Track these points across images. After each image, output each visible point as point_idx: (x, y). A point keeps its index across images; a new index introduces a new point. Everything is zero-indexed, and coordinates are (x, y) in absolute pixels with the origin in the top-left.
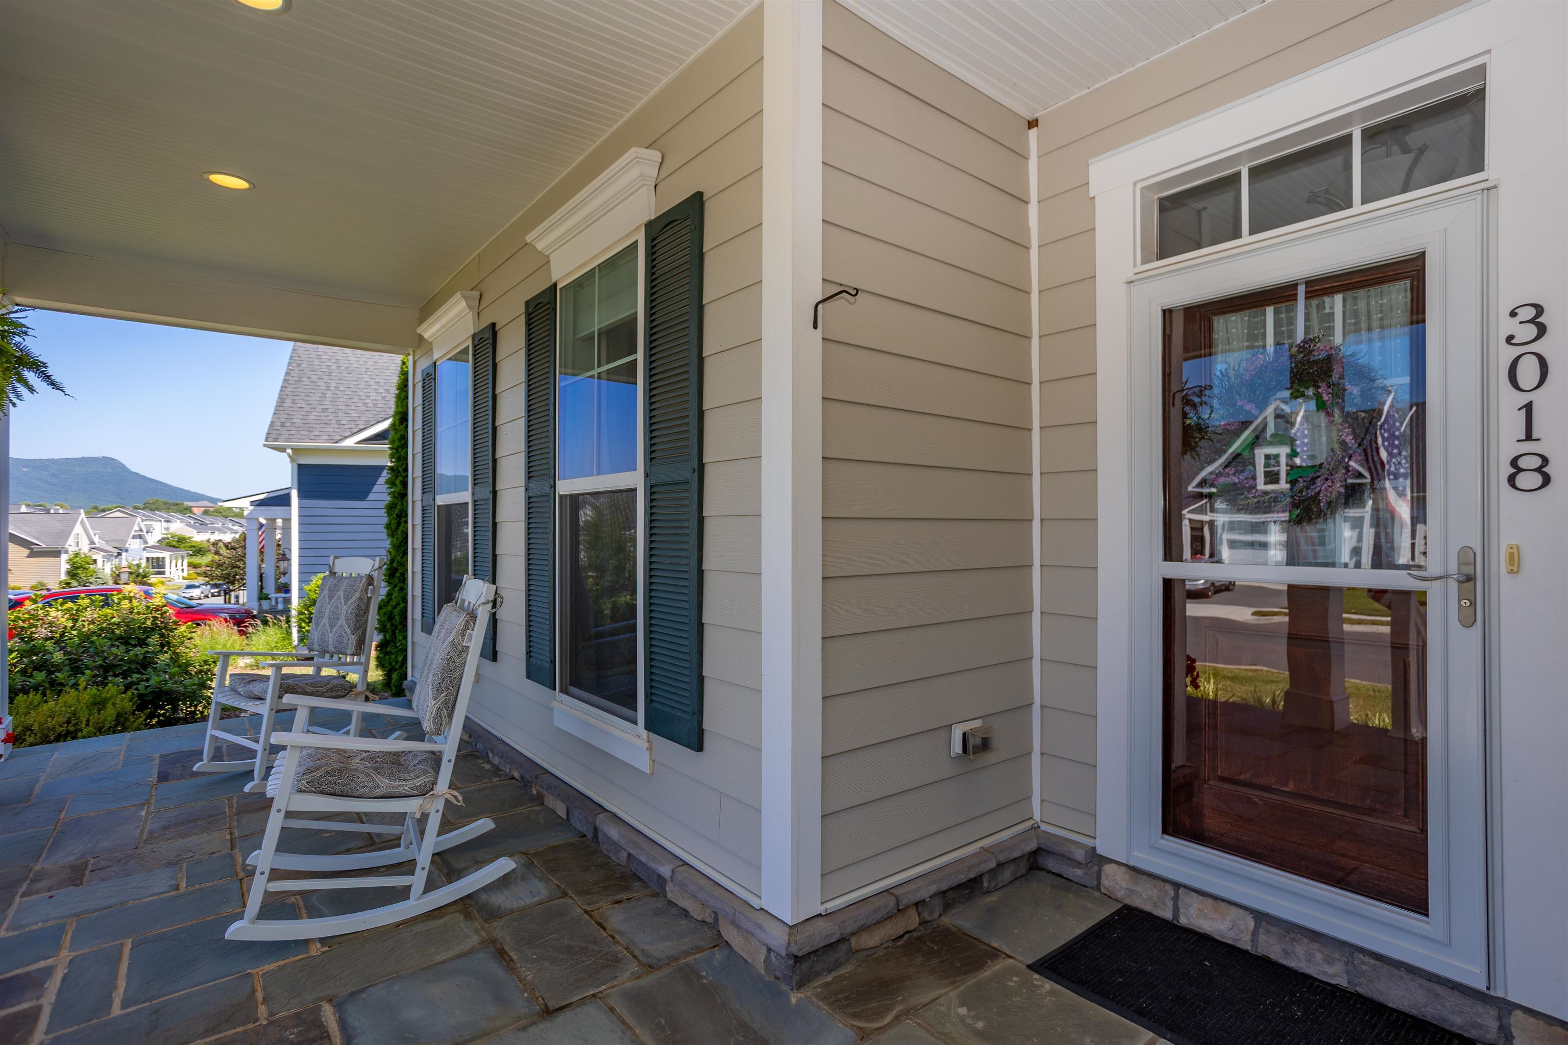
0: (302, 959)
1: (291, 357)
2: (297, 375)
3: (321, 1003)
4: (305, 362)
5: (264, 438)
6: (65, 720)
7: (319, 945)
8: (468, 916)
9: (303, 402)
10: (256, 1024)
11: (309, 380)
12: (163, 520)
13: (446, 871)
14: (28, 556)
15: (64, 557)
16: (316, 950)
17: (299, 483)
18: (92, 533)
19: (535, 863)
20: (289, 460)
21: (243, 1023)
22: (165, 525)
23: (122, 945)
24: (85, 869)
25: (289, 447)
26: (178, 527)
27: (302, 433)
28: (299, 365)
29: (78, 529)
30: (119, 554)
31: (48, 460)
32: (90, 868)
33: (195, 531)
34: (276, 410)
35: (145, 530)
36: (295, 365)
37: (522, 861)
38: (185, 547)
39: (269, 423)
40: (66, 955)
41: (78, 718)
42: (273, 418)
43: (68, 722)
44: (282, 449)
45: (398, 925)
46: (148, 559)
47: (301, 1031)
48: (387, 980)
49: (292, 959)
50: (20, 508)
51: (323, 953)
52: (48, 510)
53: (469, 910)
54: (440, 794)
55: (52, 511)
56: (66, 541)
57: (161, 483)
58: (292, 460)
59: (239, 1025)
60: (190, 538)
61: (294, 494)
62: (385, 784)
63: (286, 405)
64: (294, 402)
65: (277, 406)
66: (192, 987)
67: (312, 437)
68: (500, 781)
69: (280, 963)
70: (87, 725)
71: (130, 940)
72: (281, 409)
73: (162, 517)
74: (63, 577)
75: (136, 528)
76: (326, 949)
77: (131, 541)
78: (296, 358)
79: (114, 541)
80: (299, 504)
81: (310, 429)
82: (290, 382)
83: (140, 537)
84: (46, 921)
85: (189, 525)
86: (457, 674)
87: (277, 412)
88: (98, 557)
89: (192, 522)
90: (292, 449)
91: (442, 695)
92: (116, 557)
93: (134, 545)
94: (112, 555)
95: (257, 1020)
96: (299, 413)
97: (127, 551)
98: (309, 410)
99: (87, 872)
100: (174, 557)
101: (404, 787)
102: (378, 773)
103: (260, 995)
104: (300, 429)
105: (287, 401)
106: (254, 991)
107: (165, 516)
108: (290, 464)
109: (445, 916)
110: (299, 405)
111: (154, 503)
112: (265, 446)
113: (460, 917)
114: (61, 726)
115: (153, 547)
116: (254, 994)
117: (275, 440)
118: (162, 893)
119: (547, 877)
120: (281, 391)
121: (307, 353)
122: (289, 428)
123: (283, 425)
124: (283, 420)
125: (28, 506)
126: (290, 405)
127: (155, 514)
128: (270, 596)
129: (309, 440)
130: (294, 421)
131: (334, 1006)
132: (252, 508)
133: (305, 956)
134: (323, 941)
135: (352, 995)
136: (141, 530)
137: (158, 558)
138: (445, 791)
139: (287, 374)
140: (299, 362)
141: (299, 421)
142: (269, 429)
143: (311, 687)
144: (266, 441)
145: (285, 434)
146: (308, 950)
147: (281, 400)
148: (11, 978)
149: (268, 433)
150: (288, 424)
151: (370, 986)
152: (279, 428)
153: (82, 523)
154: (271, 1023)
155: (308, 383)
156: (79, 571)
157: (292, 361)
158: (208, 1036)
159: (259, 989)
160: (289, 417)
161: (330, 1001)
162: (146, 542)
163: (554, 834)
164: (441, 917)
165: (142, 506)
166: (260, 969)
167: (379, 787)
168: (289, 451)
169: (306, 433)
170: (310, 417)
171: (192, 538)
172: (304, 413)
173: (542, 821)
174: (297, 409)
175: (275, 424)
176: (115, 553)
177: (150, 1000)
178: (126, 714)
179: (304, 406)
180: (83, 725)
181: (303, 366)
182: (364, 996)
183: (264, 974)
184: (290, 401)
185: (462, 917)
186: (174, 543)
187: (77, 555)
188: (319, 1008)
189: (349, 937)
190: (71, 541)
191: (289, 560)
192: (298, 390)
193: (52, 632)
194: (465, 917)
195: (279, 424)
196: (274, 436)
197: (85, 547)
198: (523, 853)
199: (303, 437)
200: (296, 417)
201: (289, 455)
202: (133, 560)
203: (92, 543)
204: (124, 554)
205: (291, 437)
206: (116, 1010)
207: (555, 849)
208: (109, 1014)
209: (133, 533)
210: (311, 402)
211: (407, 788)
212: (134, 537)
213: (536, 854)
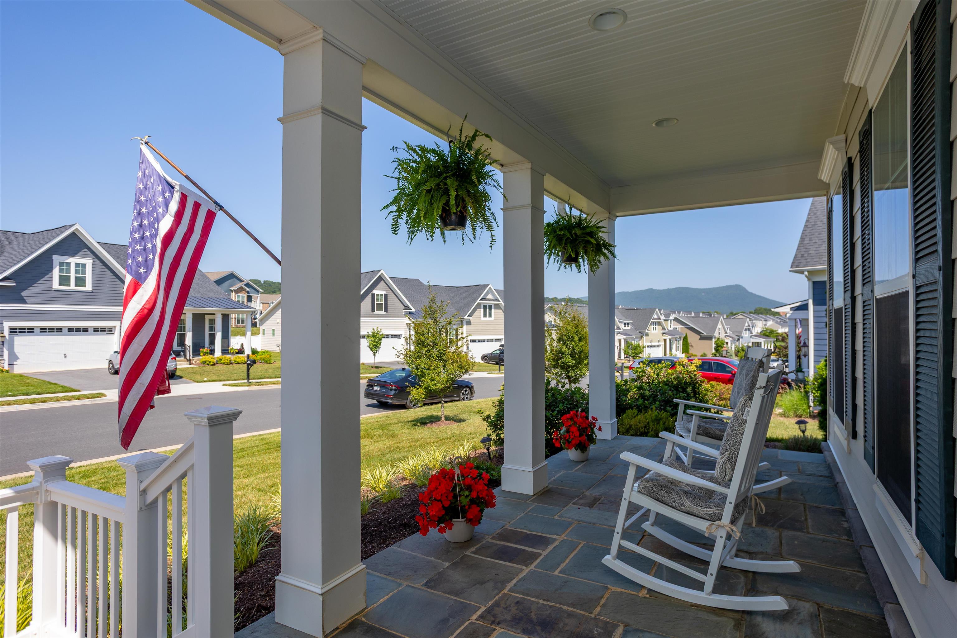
0: (634, 594)
1: (810, 209)
2: (813, 221)
3: (621, 624)
4: (819, 211)
5: (790, 266)
6: (644, 425)
7: (646, 591)
8: (737, 626)
9: (816, 238)
10: (590, 615)
11: (822, 222)
12: (763, 320)
13: (749, 587)
14: (700, 339)
15: (714, 340)
16: (643, 593)
17: (814, 294)
18: (726, 327)
19: (821, 617)
20: (806, 279)
21: (585, 611)
22: (764, 323)
23: (580, 543)
24: (598, 501)
25: (805, 270)
26: (770, 324)
27: (815, 260)
28: (815, 214)
29: (720, 326)
30: (739, 340)
31: (712, 288)
32: (600, 502)
33: (780, 326)
34: (799, 246)
35: (751, 326)
36: (812, 214)
37: (812, 610)
38: (773, 336)
39: (793, 256)
40: (563, 537)
41: (649, 426)
42: (796, 252)
43: (645, 427)
44: (802, 272)
45: (693, 605)
46: (753, 343)
47: (601, 632)
48: (659, 634)
49: (629, 592)
50: (699, 315)
51: (645, 597)
52: (711, 315)
53: (742, 622)
54: (722, 525)
55: (712, 316)
56: (715, 332)
57: (764, 298)
58: (809, 279)
59: (583, 610)
60: (776, 331)
61: (811, 302)
62: (688, 504)
63: (805, 242)
64: (810, 239)
65: (799, 244)
66: (585, 579)
67: (822, 262)
68: (848, 540)
69: (623, 590)
70: (652, 431)
71: (584, 543)
72: (802, 245)
73: (763, 318)
74: (714, 351)
75: (747, 324)
76: (648, 596)
77: (744, 332)
78: (813, 209)
79: (737, 332)
80: (814, 309)
81: (821, 257)
82: (808, 226)
83: (749, 330)
84: (569, 518)
85: (777, 323)
86: (738, 439)
87: (799, 248)
88: (728, 340)
89: (779, 321)
90: (808, 272)
91: (727, 453)
92: (737, 341)
93: (746, 334)
94: (735, 340)
95: (591, 613)
96: (814, 246)
97: (742, 338)
98: (820, 243)
99: (598, 503)
100: (766, 342)
101: (701, 511)
102: (686, 496)
103: (603, 601)
104: (814, 257)
105: (806, 239)
106: (602, 597)
107: (764, 317)
108: (808, 282)
109: (724, 616)
110: (814, 241)
111: (760, 310)
112: (790, 271)
113: (732, 623)
114: (642, 428)
115: (755, 336)
116: (601, 599)
117: (797, 267)
118: (611, 526)
119: (822, 633)
120: (802, 233)
121: (821, 204)
122: (807, 258)
123: (802, 256)
124: (803, 253)
125: (703, 313)
126: (808, 242)
127: (759, 316)
128: (803, 370)
129: (819, 265)
130: (810, 252)
131: (624, 630)
132: (791, 312)
133: (636, 593)
134: (650, 590)
135: (637, 630)
136: (749, 326)
137: (758, 343)
138: (726, 524)
139: (807, 221)
140: (815, 212)
141: (813, 252)
142: (793, 260)
143: (720, 431)
144: (791, 267)
145: (804, 262)
146: (640, 591)
147: (802, 239)
148: (544, 537)
149: (792, 263)
150: (806, 255)
151: (648, 632)
152: (800, 258)
153: (721, 322)
154: (595, 619)
155: (821, 225)
156: (719, 348)
157: (810, 212)
158: (570, 607)
159: (605, 598)
160: (807, 250)
161: (625, 626)
162: (752, 333)
163: (858, 603)
164: (720, 616)
165: (753, 311)
166: (614, 588)
167: (684, 506)
168: (806, 273)
169: (818, 259)
170: (821, 248)
171: (777, 330)
172: (817, 246)
173: (857, 588)
174: (813, 244)
175: (798, 256)
176: (737, 338)
177: (568, 575)
178: (670, 428)
179: (817, 241)
180: (650, 430)
181: (818, 213)
182: (641, 635)
183: (613, 592)
184: (808, 239)
185: (733, 624)
186: (767, 334)
187: (718, 339)
188: (618, 626)
189: (663, 596)
190: (717, 332)
191: (808, 346)
192: (814, 231)
193: (649, 380)
194: (735, 626)
195: (800, 256)
196: (796, 264)
197: (722, 336)
198: (818, 604)
199: (815, 263)
200: (811, 249)
201: (806, 276)
202: (745, 343)
203: (726, 333)
204: (741, 339)
205: (807, 263)
206: (556, 573)
207: (849, 615)
208: (554, 572)
209: (745, 327)
210: (822, 238)
211: (702, 513)
212: (746, 330)
213: (829, 611)
